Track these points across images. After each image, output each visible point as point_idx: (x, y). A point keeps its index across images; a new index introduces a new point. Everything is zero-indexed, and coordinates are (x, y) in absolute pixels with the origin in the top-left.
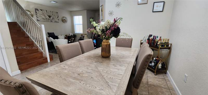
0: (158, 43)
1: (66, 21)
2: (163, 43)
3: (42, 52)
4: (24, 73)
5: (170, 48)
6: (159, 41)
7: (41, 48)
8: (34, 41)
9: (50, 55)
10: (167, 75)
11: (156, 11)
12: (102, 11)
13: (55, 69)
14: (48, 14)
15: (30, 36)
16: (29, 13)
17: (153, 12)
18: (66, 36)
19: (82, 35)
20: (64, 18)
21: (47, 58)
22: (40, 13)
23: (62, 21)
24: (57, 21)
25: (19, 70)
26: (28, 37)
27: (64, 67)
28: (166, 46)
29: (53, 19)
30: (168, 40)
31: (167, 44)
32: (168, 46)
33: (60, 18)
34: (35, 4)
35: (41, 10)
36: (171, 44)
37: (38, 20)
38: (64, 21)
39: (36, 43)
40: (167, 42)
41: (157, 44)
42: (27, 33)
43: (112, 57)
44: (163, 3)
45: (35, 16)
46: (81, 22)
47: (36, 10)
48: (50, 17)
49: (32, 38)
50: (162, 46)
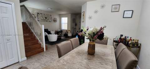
0: (130, 43)
1: (56, 21)
2: (133, 43)
3: (41, 44)
4: (29, 59)
5: (139, 47)
6: (130, 41)
7: (40, 41)
8: (36, 35)
9: (46, 46)
10: (137, 68)
11: (126, 17)
12: (83, 15)
13: (57, 64)
14: (45, 16)
15: (33, 32)
16: (33, 16)
17: (123, 18)
18: (56, 31)
19: (67, 31)
20: (55, 19)
21: (43, 49)
22: (40, 15)
23: (54, 21)
24: (51, 21)
25: (26, 57)
26: (32, 33)
27: (63, 62)
28: (136, 45)
29: (48, 19)
30: (138, 41)
31: (137, 43)
32: (137, 45)
33: (53, 19)
34: (37, 10)
35: (41, 14)
36: (140, 44)
37: (38, 21)
38: (55, 21)
39: (37, 37)
40: (136, 42)
41: (128, 43)
42: (32, 30)
43: (96, 54)
44: (132, 11)
45: (37, 18)
46: (66, 22)
47: (38, 13)
48: (46, 18)
49: (34, 34)
50: (133, 45)
